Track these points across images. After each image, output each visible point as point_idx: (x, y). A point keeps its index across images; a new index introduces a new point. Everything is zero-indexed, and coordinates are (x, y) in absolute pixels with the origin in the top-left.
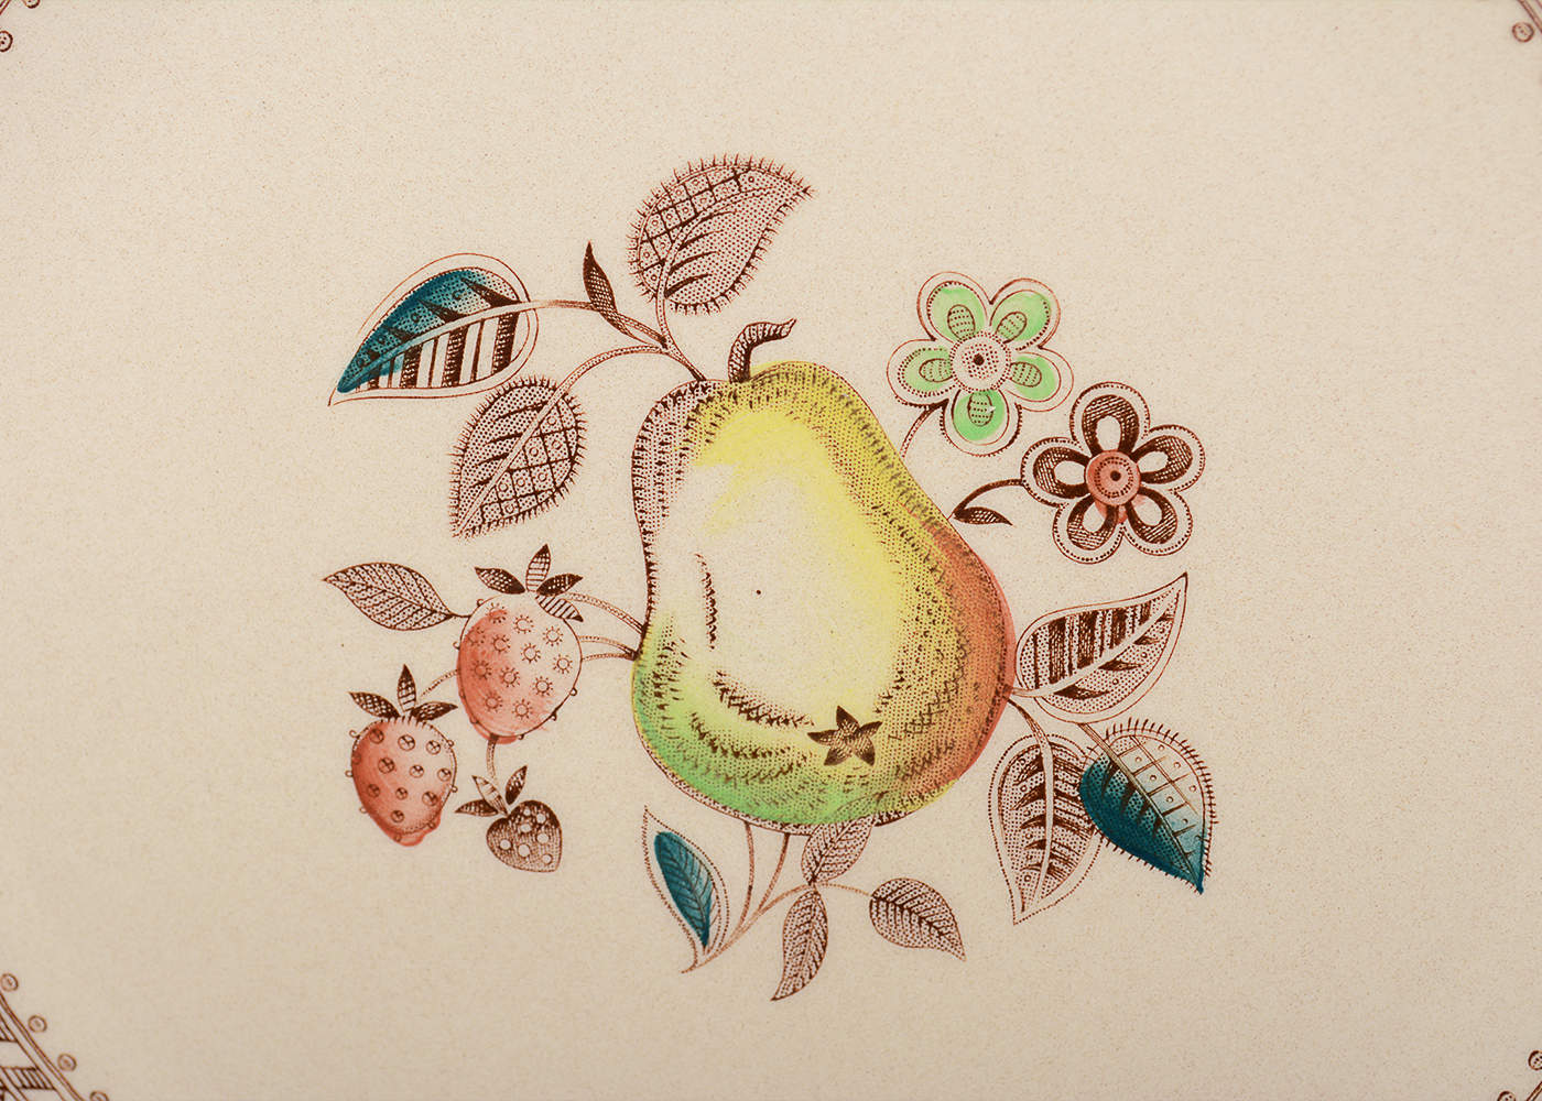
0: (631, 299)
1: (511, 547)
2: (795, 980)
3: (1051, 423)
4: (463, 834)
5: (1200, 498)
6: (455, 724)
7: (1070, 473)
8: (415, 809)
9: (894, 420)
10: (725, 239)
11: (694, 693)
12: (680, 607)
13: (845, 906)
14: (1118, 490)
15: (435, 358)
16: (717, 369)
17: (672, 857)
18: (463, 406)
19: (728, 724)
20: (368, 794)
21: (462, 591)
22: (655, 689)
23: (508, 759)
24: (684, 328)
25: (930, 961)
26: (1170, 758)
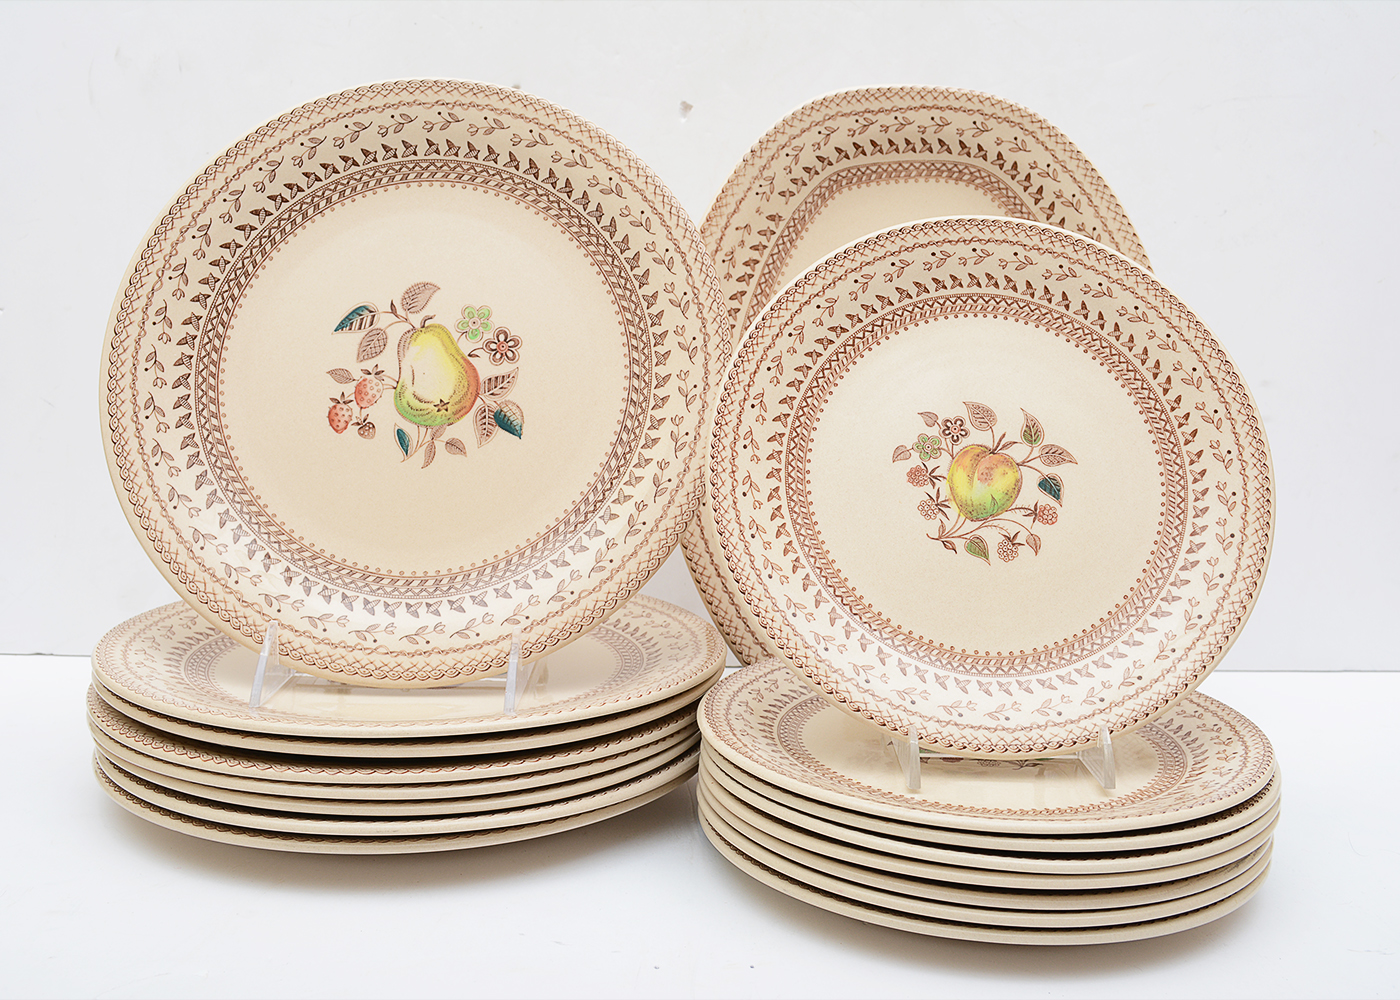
0: (400, 311)
1: (369, 365)
2: (427, 464)
3: (489, 336)
4: (353, 430)
5: (521, 351)
6: (353, 405)
7: (493, 346)
8: (342, 425)
9: (455, 335)
10: (421, 299)
11: (408, 397)
12: (406, 377)
13: (440, 445)
14: (503, 350)
15: (356, 324)
16: (418, 326)
17: (401, 436)
18: (362, 333)
19: (416, 403)
20: (331, 421)
21: (357, 375)
22: (399, 396)
23: (364, 412)
24: (411, 317)
25: (459, 457)
26: (514, 408)
